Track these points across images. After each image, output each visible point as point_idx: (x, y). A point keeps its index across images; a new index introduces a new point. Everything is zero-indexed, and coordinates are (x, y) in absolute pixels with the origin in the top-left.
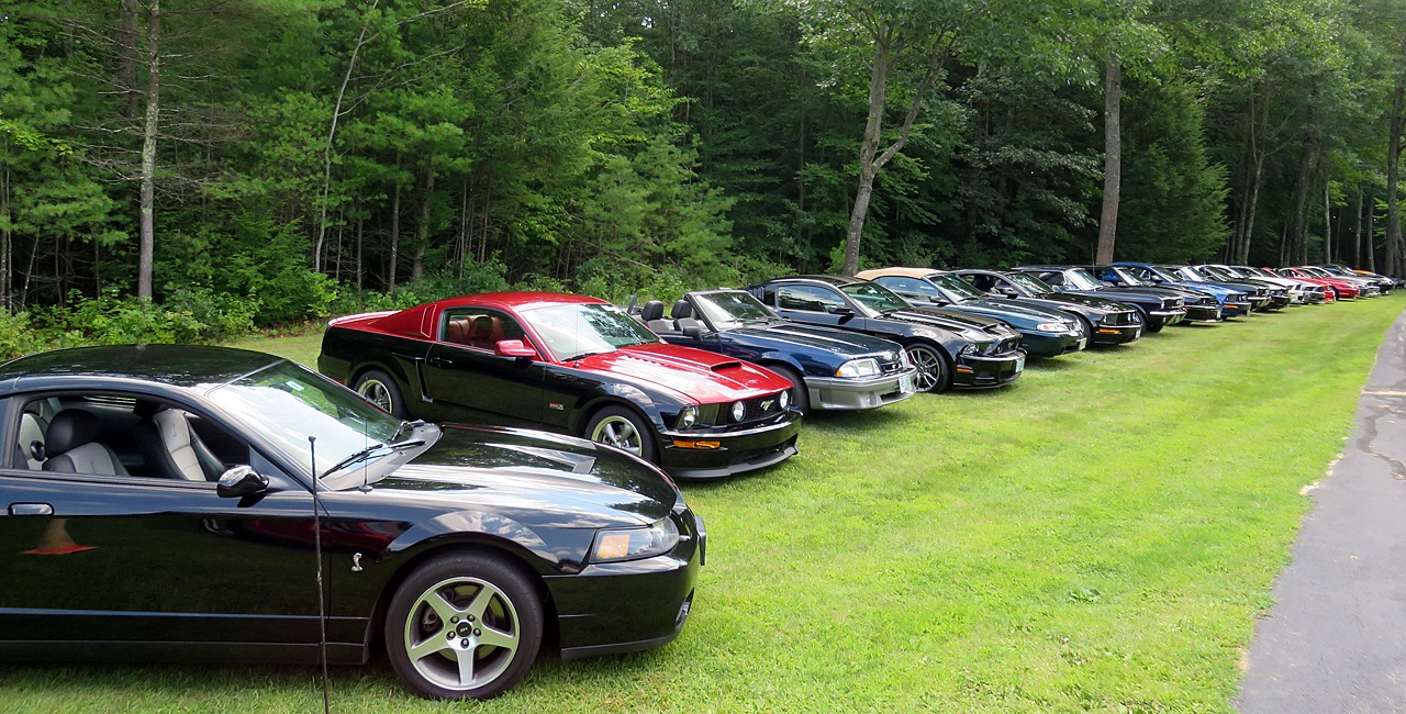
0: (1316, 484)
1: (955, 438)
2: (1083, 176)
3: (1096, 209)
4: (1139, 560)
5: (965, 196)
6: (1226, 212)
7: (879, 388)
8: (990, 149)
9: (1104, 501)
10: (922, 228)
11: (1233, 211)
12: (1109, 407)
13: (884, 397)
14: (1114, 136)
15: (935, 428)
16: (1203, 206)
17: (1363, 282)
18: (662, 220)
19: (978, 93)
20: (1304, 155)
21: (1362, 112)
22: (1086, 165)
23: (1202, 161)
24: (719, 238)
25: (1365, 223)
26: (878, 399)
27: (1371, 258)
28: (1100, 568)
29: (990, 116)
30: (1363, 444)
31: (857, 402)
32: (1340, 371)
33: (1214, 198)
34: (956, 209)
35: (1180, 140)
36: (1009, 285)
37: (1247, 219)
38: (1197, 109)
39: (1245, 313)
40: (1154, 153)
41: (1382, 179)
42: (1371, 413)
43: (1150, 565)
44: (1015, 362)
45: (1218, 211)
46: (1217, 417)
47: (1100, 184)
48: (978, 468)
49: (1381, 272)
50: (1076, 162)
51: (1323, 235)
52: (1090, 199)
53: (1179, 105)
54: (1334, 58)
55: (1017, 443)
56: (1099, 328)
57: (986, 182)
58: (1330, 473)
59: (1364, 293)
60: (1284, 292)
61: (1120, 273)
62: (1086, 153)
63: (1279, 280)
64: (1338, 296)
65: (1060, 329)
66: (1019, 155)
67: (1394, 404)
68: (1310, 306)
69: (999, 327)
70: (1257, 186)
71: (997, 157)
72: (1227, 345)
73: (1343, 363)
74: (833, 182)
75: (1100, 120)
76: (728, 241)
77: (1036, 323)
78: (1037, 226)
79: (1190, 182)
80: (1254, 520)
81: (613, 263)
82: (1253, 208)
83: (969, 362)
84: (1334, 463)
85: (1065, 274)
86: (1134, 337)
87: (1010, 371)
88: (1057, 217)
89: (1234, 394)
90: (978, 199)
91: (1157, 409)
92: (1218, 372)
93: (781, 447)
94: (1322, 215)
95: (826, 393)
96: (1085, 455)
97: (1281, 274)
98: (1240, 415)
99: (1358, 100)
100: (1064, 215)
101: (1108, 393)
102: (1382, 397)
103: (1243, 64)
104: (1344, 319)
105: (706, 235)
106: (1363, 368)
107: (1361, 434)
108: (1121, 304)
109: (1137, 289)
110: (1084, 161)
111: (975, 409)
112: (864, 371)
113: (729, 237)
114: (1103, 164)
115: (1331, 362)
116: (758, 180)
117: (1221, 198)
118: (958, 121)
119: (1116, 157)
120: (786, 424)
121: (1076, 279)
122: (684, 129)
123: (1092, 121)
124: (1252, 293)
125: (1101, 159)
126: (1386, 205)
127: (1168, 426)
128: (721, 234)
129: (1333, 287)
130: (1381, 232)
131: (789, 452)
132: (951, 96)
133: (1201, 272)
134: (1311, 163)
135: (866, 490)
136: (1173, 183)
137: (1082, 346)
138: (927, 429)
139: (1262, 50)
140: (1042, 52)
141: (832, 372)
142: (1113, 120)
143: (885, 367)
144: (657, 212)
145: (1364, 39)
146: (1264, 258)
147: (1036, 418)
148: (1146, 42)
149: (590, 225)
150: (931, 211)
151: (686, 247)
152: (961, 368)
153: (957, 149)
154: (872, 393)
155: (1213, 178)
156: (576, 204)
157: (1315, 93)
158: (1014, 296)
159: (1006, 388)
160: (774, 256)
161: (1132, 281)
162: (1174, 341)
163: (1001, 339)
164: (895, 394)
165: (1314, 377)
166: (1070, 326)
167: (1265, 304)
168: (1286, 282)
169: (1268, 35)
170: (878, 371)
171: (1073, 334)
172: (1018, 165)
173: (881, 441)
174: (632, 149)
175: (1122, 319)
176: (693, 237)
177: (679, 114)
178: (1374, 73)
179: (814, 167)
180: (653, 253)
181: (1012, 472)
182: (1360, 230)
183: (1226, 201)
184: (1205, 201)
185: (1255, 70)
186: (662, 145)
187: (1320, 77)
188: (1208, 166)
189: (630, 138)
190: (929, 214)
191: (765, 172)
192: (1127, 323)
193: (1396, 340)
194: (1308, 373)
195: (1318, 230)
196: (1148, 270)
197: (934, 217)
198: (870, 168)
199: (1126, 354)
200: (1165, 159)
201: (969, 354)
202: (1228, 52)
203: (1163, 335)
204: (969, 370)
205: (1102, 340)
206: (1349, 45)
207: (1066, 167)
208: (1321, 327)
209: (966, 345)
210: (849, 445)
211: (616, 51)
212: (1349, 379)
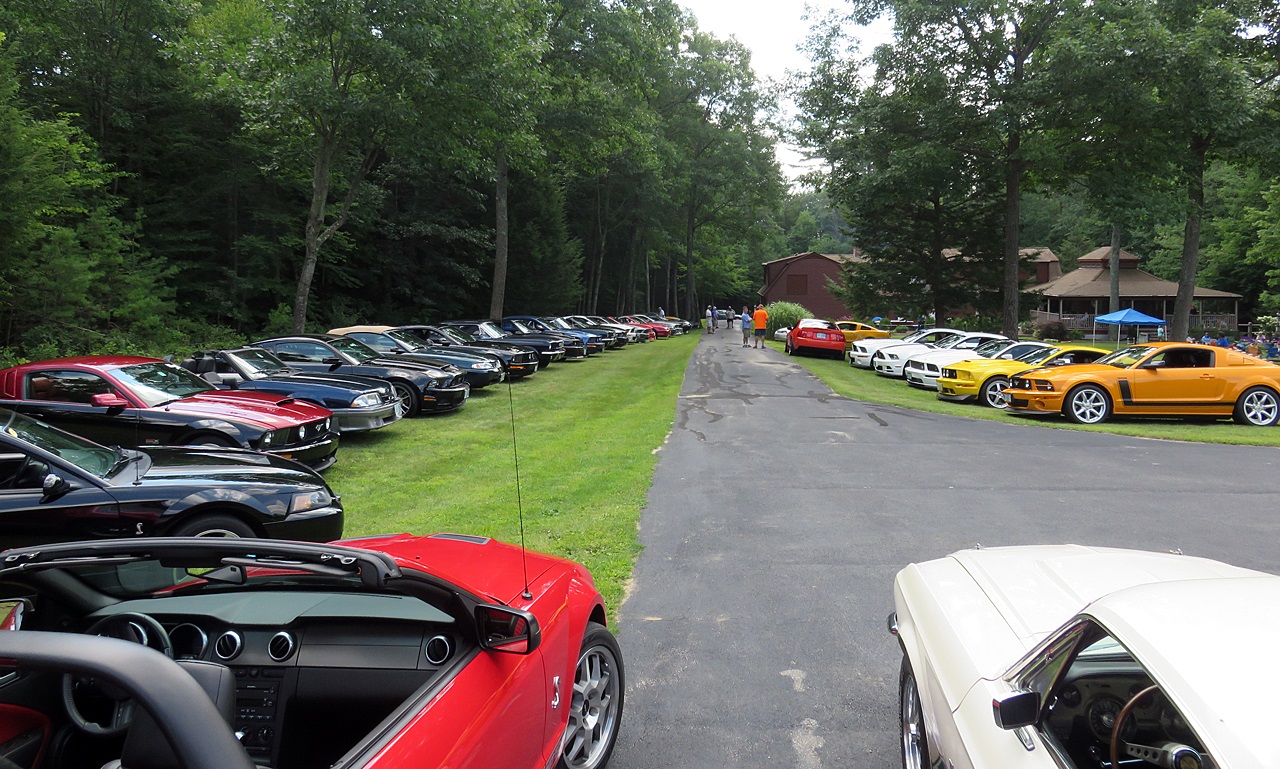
0: (660, 448)
1: (438, 444)
2: (477, 246)
3: (488, 272)
4: (574, 494)
5: (383, 263)
6: (582, 275)
7: (382, 413)
8: (404, 224)
9: (545, 468)
10: (347, 291)
11: (586, 274)
12: (529, 417)
13: (385, 420)
14: (502, 217)
15: (420, 440)
16: (566, 270)
17: (673, 325)
18: (106, 288)
19: (391, 176)
20: (632, 231)
21: (671, 202)
22: (480, 239)
23: (564, 235)
24: (164, 304)
25: (672, 280)
26: (381, 421)
27: (676, 306)
28: (555, 500)
29: (402, 196)
30: (682, 425)
31: (367, 425)
32: (665, 385)
33: (574, 264)
34: (375, 274)
35: (549, 219)
36: (443, 336)
37: (595, 280)
38: (559, 193)
39: (601, 350)
40: (530, 229)
41: (683, 249)
42: (684, 408)
43: (582, 495)
44: (463, 391)
45: (575, 274)
46: (598, 417)
47: (492, 253)
48: (460, 459)
49: (683, 317)
50: (471, 235)
51: (645, 291)
52: (483, 265)
53: (548, 191)
54: (653, 161)
55: (480, 443)
56: (510, 365)
57: (400, 251)
58: (666, 442)
59: (673, 333)
60: (625, 334)
61: (517, 324)
62: (479, 229)
63: (619, 326)
64: (657, 336)
65: (487, 367)
66: (428, 230)
67: (696, 402)
68: (640, 344)
69: (451, 367)
70: (602, 255)
71: (409, 231)
72: (593, 374)
73: (666, 380)
74: (269, 252)
75: (491, 203)
76: (172, 306)
77: (472, 363)
78: (442, 288)
79: (557, 252)
80: (631, 468)
81: (60, 330)
82: (599, 272)
83: (433, 393)
84: (667, 436)
85: (480, 326)
86: (533, 371)
87: (460, 397)
88: (459, 281)
89: (605, 403)
90: (393, 266)
91: (562, 415)
92: (591, 391)
93: (327, 458)
94: (644, 275)
95: (344, 420)
96: (525, 446)
97: (619, 321)
98: (611, 416)
99: (668, 193)
100: (464, 278)
101: (526, 409)
102: (690, 399)
103: (595, 165)
104: (663, 352)
105: (154, 301)
106: (678, 382)
107: (680, 420)
108: (520, 348)
109: (528, 336)
110: (478, 235)
111: (442, 426)
112: (372, 402)
113: (173, 302)
114: (493, 238)
115: (659, 380)
116: (195, 249)
117: (579, 264)
118: (375, 200)
119: (505, 233)
120: (329, 441)
121: (487, 330)
122: (120, 202)
123: (483, 202)
124: (604, 336)
125: (491, 233)
126: (686, 268)
127: (570, 425)
128: (164, 300)
129: (653, 329)
130: (683, 287)
131: (332, 460)
132: (371, 178)
133: (569, 322)
134: (637, 238)
135: (395, 479)
136: (544, 253)
137: (502, 379)
138: (415, 440)
139: (605, 153)
140: (459, 155)
141: (348, 405)
142: (502, 203)
143: (384, 399)
144: (103, 280)
145: (671, 147)
146: (608, 310)
147: (486, 427)
148: (531, 149)
149: (34, 293)
150: (356, 277)
151: (133, 312)
152: (427, 398)
153: (376, 223)
154: (377, 417)
155: (572, 248)
156: (16, 273)
157: (640, 185)
158: (448, 344)
159: (457, 412)
160: (213, 319)
161: (525, 330)
162: (557, 372)
163: (454, 375)
164: (391, 417)
165: (650, 390)
166: (494, 364)
167: (613, 343)
168: (624, 327)
169: (611, 144)
170: (380, 402)
171: (496, 370)
172: (426, 237)
173: (388, 450)
174: (70, 221)
175: (525, 358)
176: (141, 303)
177: (117, 188)
178: (677, 172)
179: (251, 238)
180: (99, 319)
181: (483, 459)
182: (668, 286)
183: (582, 266)
184: (567, 267)
185: (602, 169)
186: (101, 217)
187: (644, 175)
188: (569, 240)
189: (69, 209)
190: (353, 279)
191: (203, 242)
192: (529, 361)
193: (695, 363)
194: (646, 388)
195: (641, 286)
196: (533, 321)
197: (358, 282)
198: (315, 242)
199: (529, 383)
200: (538, 234)
201: (432, 387)
202: (584, 154)
203: (551, 369)
204: (432, 399)
205: (516, 374)
206: (663, 152)
207: (464, 239)
208: (650, 358)
209: (430, 380)
210: (368, 454)
211: (55, 126)
212: (671, 389)
